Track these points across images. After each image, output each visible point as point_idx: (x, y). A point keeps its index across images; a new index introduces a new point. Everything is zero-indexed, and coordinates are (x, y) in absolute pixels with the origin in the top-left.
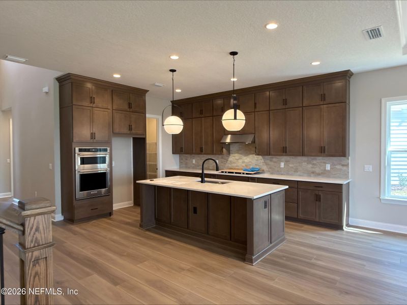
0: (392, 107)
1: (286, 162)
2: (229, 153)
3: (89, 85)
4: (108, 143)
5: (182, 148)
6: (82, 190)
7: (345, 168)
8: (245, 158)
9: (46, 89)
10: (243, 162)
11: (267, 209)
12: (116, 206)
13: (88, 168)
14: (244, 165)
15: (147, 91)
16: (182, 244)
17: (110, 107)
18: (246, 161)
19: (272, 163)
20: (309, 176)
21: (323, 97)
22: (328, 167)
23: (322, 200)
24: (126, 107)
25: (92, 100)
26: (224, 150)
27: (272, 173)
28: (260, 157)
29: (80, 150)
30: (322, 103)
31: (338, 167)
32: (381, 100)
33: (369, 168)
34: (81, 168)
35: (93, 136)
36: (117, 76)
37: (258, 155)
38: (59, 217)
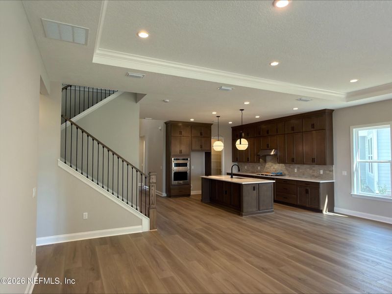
0: (359, 132)
1: (298, 168)
2: (265, 161)
3: (180, 124)
4: (189, 155)
5: (237, 158)
6: (175, 180)
7: (331, 173)
8: (274, 165)
9: (160, 128)
10: (274, 168)
11: (255, 191)
12: (192, 193)
13: (181, 169)
14: (274, 170)
15: (212, 124)
16: (217, 209)
17: (190, 136)
18: (275, 167)
19: (290, 169)
20: (311, 178)
21: (313, 126)
22: (322, 172)
23: (309, 192)
24: (199, 135)
25: (181, 133)
26: (261, 160)
27: (290, 176)
28: (283, 165)
29: (174, 159)
30: (313, 129)
31: (328, 172)
32: (350, 128)
33: (345, 173)
34: (175, 169)
35: (181, 152)
36: (192, 120)
37: (279, 163)
38: (164, 195)
